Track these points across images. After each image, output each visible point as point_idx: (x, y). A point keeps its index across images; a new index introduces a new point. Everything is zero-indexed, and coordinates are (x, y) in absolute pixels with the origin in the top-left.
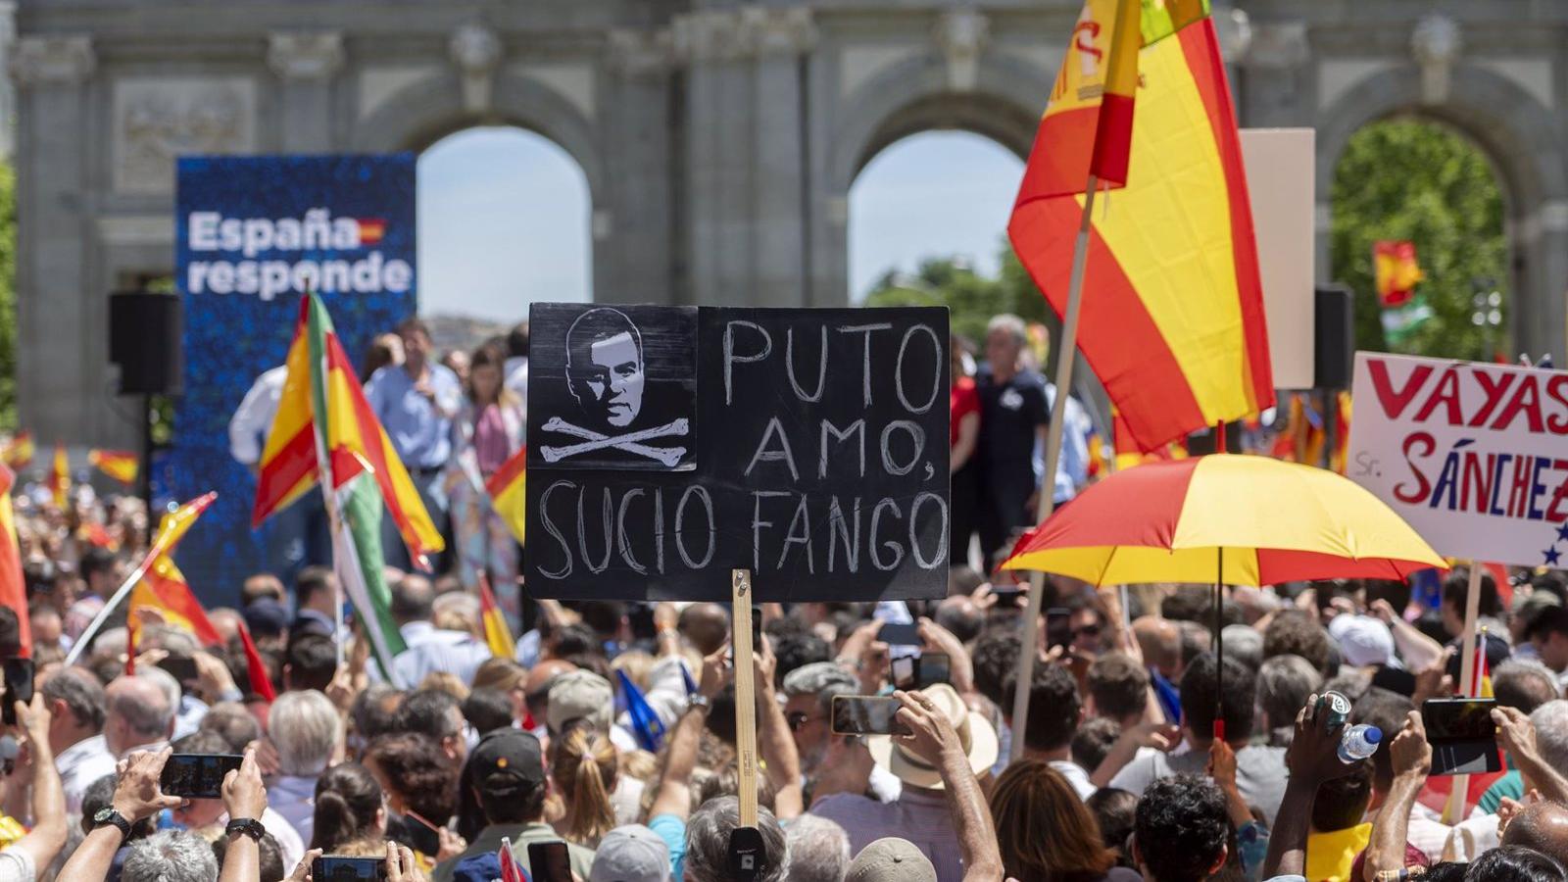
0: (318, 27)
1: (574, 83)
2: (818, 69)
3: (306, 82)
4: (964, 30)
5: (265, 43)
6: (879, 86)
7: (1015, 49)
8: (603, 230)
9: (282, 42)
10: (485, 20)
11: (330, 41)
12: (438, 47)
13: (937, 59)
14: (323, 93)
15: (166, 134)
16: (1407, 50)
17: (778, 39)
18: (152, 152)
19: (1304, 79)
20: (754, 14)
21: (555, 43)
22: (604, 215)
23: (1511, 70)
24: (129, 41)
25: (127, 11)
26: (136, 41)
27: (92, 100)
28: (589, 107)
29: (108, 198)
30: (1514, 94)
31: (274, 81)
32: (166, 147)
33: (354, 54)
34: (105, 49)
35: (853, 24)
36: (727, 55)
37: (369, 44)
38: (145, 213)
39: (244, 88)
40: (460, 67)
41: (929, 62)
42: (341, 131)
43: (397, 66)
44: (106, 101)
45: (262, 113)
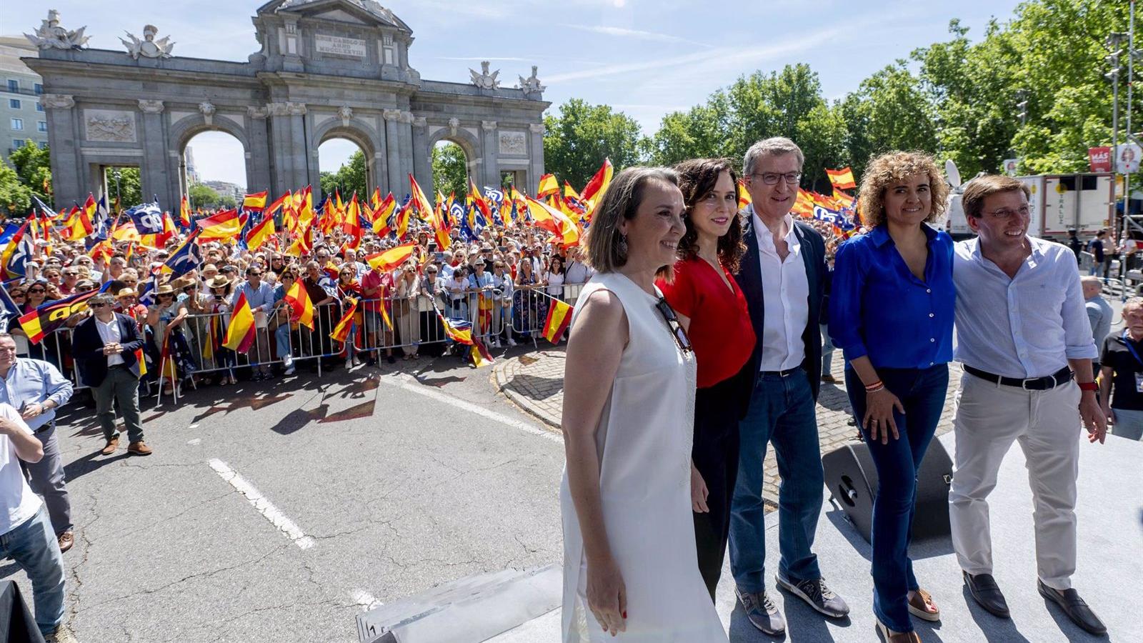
0: (155, 99)
1: (238, 119)
2: (308, 119)
3: (152, 113)
4: (346, 112)
5: (138, 102)
6: (324, 124)
7: (358, 117)
8: (249, 157)
9: (142, 102)
10: (210, 101)
11: (159, 103)
12: (196, 107)
13: (339, 119)
14: (159, 117)
15: (104, 124)
16: (448, 124)
17: (296, 111)
18: (99, 129)
19: (425, 130)
20: (289, 104)
21: (231, 109)
22: (249, 153)
23: (469, 130)
24: (86, 98)
25: (86, 89)
26: (90, 98)
27: (75, 114)
28: (242, 125)
29: (84, 142)
30: (470, 135)
31: (141, 114)
32: (103, 128)
33: (168, 107)
34: (78, 99)
35: (316, 108)
36: (282, 114)
37: (172, 105)
38: (98, 147)
39: (131, 114)
40: (202, 113)
41: (337, 119)
42: (165, 127)
43: (182, 111)
44: (80, 114)
45: (138, 121)
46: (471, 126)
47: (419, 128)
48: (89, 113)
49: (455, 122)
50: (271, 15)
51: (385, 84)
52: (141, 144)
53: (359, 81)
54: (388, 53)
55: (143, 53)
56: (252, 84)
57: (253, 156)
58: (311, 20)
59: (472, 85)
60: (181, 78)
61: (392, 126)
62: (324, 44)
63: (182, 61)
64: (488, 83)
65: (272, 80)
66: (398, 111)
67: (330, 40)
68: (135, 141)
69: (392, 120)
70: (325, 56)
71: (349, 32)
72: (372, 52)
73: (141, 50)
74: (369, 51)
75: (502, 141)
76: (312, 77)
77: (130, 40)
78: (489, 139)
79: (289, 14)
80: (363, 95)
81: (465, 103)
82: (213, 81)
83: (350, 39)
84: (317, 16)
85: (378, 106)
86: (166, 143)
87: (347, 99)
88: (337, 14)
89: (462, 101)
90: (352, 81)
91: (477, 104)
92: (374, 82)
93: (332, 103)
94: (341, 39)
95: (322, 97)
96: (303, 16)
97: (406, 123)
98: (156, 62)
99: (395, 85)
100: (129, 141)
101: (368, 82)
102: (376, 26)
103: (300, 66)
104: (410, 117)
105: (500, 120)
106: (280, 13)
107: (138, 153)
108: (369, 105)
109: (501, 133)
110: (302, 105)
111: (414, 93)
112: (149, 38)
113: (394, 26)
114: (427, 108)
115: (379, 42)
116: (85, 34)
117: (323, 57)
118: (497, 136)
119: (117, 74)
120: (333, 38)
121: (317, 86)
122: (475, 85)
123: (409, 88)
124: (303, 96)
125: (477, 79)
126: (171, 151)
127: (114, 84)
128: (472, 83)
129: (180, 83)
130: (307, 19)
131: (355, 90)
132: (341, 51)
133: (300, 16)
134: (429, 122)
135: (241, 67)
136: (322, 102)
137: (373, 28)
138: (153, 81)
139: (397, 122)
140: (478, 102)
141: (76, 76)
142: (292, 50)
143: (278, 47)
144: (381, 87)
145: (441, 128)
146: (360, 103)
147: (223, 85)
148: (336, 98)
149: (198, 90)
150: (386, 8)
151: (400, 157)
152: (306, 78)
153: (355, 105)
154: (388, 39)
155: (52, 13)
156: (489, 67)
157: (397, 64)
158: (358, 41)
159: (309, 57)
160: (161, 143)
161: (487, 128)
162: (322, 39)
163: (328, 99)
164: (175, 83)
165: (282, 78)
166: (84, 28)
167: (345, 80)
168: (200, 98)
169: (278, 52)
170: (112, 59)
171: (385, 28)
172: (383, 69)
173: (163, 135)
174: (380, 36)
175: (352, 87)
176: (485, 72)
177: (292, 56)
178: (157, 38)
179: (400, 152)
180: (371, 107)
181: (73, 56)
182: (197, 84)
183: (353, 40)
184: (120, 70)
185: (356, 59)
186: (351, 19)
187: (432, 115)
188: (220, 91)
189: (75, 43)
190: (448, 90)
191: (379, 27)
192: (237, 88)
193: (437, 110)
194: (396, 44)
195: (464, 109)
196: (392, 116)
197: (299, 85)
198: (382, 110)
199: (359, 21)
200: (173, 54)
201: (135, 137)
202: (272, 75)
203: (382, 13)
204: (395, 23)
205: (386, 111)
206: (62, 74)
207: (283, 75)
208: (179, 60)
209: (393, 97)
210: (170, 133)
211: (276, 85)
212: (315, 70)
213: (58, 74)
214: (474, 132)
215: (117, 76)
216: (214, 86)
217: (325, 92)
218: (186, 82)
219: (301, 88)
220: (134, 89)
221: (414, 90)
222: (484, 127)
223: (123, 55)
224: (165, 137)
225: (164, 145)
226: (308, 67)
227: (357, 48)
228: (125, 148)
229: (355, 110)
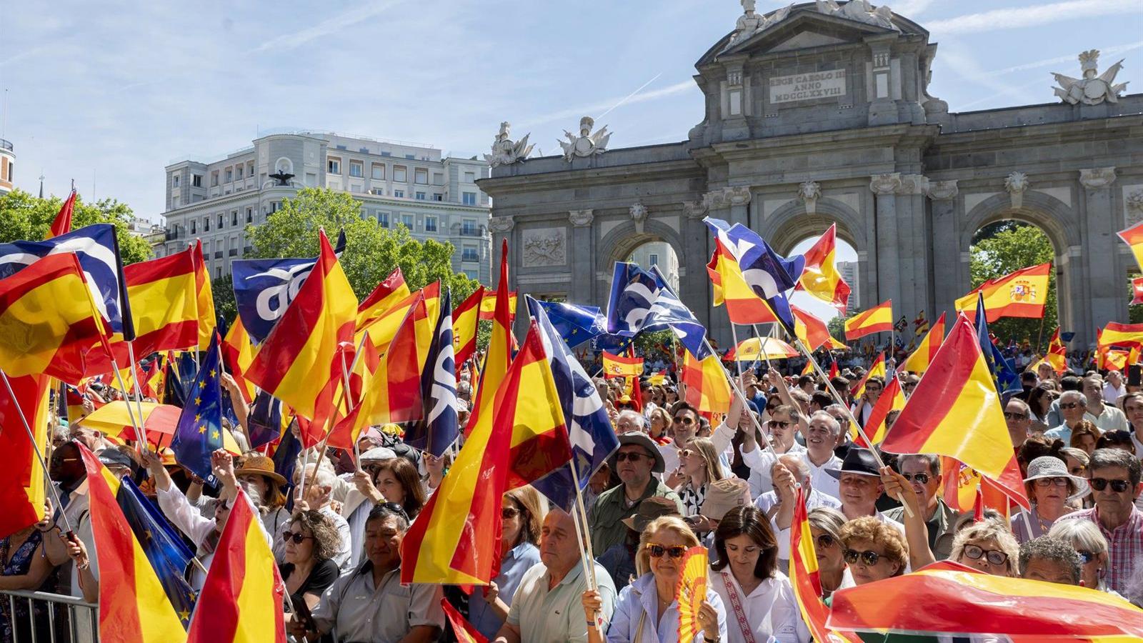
0: (586, 208)
1: (673, 222)
2: (754, 208)
3: (581, 227)
4: (810, 190)
5: (569, 214)
6: (778, 215)
7: (829, 196)
8: (683, 274)
9: (573, 213)
10: (641, 202)
11: (589, 212)
12: (626, 212)
13: (800, 204)
14: (588, 230)
15: (538, 246)
16: (1003, 187)
17: (738, 199)
18: (533, 253)
19: (957, 203)
20: (729, 190)
21: (665, 208)
22: (684, 269)
23: (1051, 192)
24: (523, 217)
25: (525, 206)
26: (527, 216)
27: (515, 236)
28: (678, 230)
29: (520, 269)
30: (1053, 203)
31: (572, 228)
32: (538, 251)
33: (598, 216)
34: (518, 219)
35: (767, 191)
36: (720, 207)
37: (602, 213)
38: (532, 273)
39: (563, 230)
40: (633, 219)
41: (798, 204)
42: (594, 243)
43: (612, 220)
44: (519, 236)
45: (569, 238)
46: (1056, 184)
47: (943, 201)
48: (528, 234)
49: (1018, 181)
50: (711, 67)
51: (872, 133)
52: (569, 269)
53: (828, 137)
54: (882, 80)
55: (577, 154)
56: (690, 170)
57: (688, 273)
58: (765, 58)
59: (1056, 104)
60: (612, 177)
61: (886, 204)
62: (783, 89)
63: (617, 154)
64: (1096, 92)
65: (709, 158)
66: (896, 176)
67: (790, 82)
68: (565, 264)
69: (886, 193)
70: (783, 108)
71: (819, 61)
72: (858, 85)
73: (576, 149)
74: (851, 85)
75: (1131, 206)
76: (758, 144)
77: (568, 141)
78: (1098, 204)
79: (731, 58)
80: (838, 158)
81: (1039, 141)
82: (645, 174)
83: (820, 73)
84: (771, 51)
85: (861, 172)
86: (594, 264)
87: (812, 170)
88: (802, 40)
89: (1032, 137)
90: (818, 138)
91: (1067, 138)
92: (854, 134)
93: (789, 178)
94: (807, 75)
95: (774, 173)
96: (751, 56)
97: (912, 195)
98: (588, 162)
99: (890, 131)
100: (560, 263)
101: (844, 136)
102: (861, 40)
103: (745, 130)
104: (921, 184)
105: (1125, 162)
106: (721, 60)
107: (566, 278)
108: (848, 173)
109: (1128, 190)
110: (746, 189)
111: (930, 139)
112: (585, 133)
113: (891, 31)
114: (960, 163)
115: (868, 65)
116: (529, 143)
117: (780, 110)
118: (1119, 196)
119: (552, 183)
120: (794, 77)
121: (767, 157)
122: (1065, 103)
123: (917, 132)
124: (746, 175)
125: (1070, 88)
126: (598, 273)
127: (549, 196)
128: (1059, 100)
129: (612, 184)
130: (757, 59)
131: (823, 151)
132: (807, 95)
133: (747, 56)
134: (963, 187)
135: (679, 149)
136: (775, 180)
137: (857, 46)
138: (585, 186)
139: (897, 195)
140: (1069, 135)
141: (518, 192)
142: (736, 109)
143: (719, 110)
144: (864, 139)
145: (988, 195)
146: (832, 172)
147: (656, 177)
148: (795, 170)
149: (629, 190)
150: (879, 6)
151: (900, 257)
152: (751, 147)
153: (824, 176)
154: (881, 56)
155: (504, 125)
156: (1099, 60)
157: (898, 95)
158: (834, 72)
159: (760, 115)
160: (588, 264)
161: (1093, 182)
162: (780, 83)
163: (782, 173)
164: (606, 184)
165: (719, 154)
166: (527, 136)
167: (808, 139)
168: (629, 200)
169: (719, 117)
170: (550, 166)
171: (875, 39)
172: (872, 109)
173: (591, 252)
174: (869, 55)
175: (818, 148)
176: (1089, 70)
177: (736, 118)
178: (593, 132)
179: (900, 246)
180: (849, 176)
181: (517, 170)
182: (629, 182)
183: (826, 73)
184: (553, 178)
185: (830, 103)
186: (822, 39)
187: (969, 174)
188: (653, 187)
189: (519, 156)
190: (1007, 121)
191: (866, 40)
192: (672, 178)
193: (981, 163)
194: (896, 63)
195: (1038, 152)
196: (885, 187)
197: (743, 159)
198: (868, 179)
199: (836, 40)
200: (608, 147)
201: (565, 258)
202: (707, 152)
203: (872, 15)
204: (894, 27)
205: (875, 178)
206: (507, 193)
207: (721, 148)
208: (613, 154)
209: (889, 153)
210: (599, 249)
211: (714, 165)
212: (766, 132)
213: (502, 193)
214: (1063, 195)
215: (552, 186)
216: (645, 180)
217: (779, 163)
218: (618, 180)
219: (746, 163)
220: (565, 198)
221: (928, 133)
222: (1084, 182)
223: (558, 160)
224: (594, 256)
225: (591, 265)
226: (757, 131)
227: (833, 83)
228: (555, 273)
229: (823, 185)
